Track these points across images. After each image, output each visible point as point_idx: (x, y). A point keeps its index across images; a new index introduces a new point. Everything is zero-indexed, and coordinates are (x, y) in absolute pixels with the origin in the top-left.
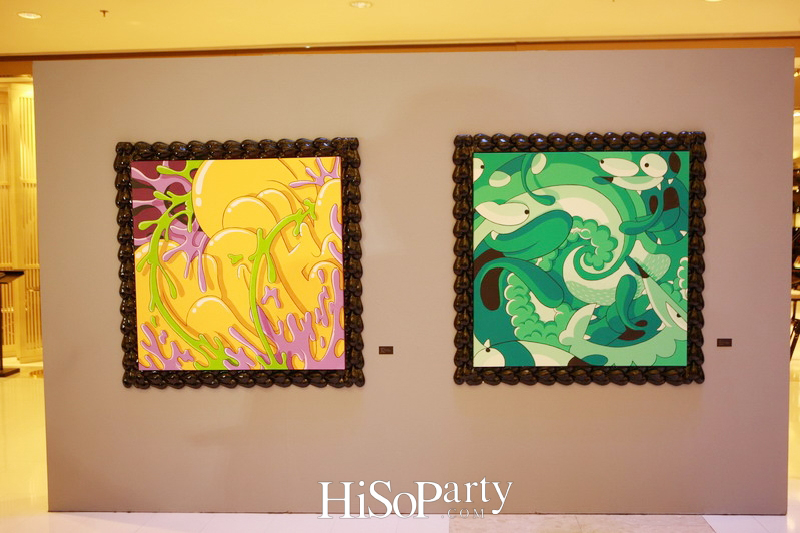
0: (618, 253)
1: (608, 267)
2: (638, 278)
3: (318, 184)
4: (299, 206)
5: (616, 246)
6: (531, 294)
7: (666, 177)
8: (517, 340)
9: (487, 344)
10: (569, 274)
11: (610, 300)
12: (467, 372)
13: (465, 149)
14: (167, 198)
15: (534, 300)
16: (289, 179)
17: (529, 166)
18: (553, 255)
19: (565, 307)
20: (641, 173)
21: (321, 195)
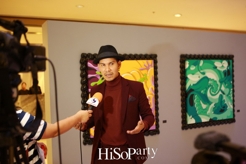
0: (219, 88)
1: (217, 92)
2: (223, 95)
3: (147, 69)
4: (142, 76)
5: (218, 86)
6: (201, 101)
7: (228, 67)
8: (197, 115)
9: (191, 117)
10: (209, 95)
11: (217, 101)
12: (185, 126)
13: (184, 58)
14: (101, 74)
15: (201, 103)
16: (139, 67)
17: (199, 64)
18: (205, 90)
19: (208, 104)
20: (223, 66)
21: (149, 72)
